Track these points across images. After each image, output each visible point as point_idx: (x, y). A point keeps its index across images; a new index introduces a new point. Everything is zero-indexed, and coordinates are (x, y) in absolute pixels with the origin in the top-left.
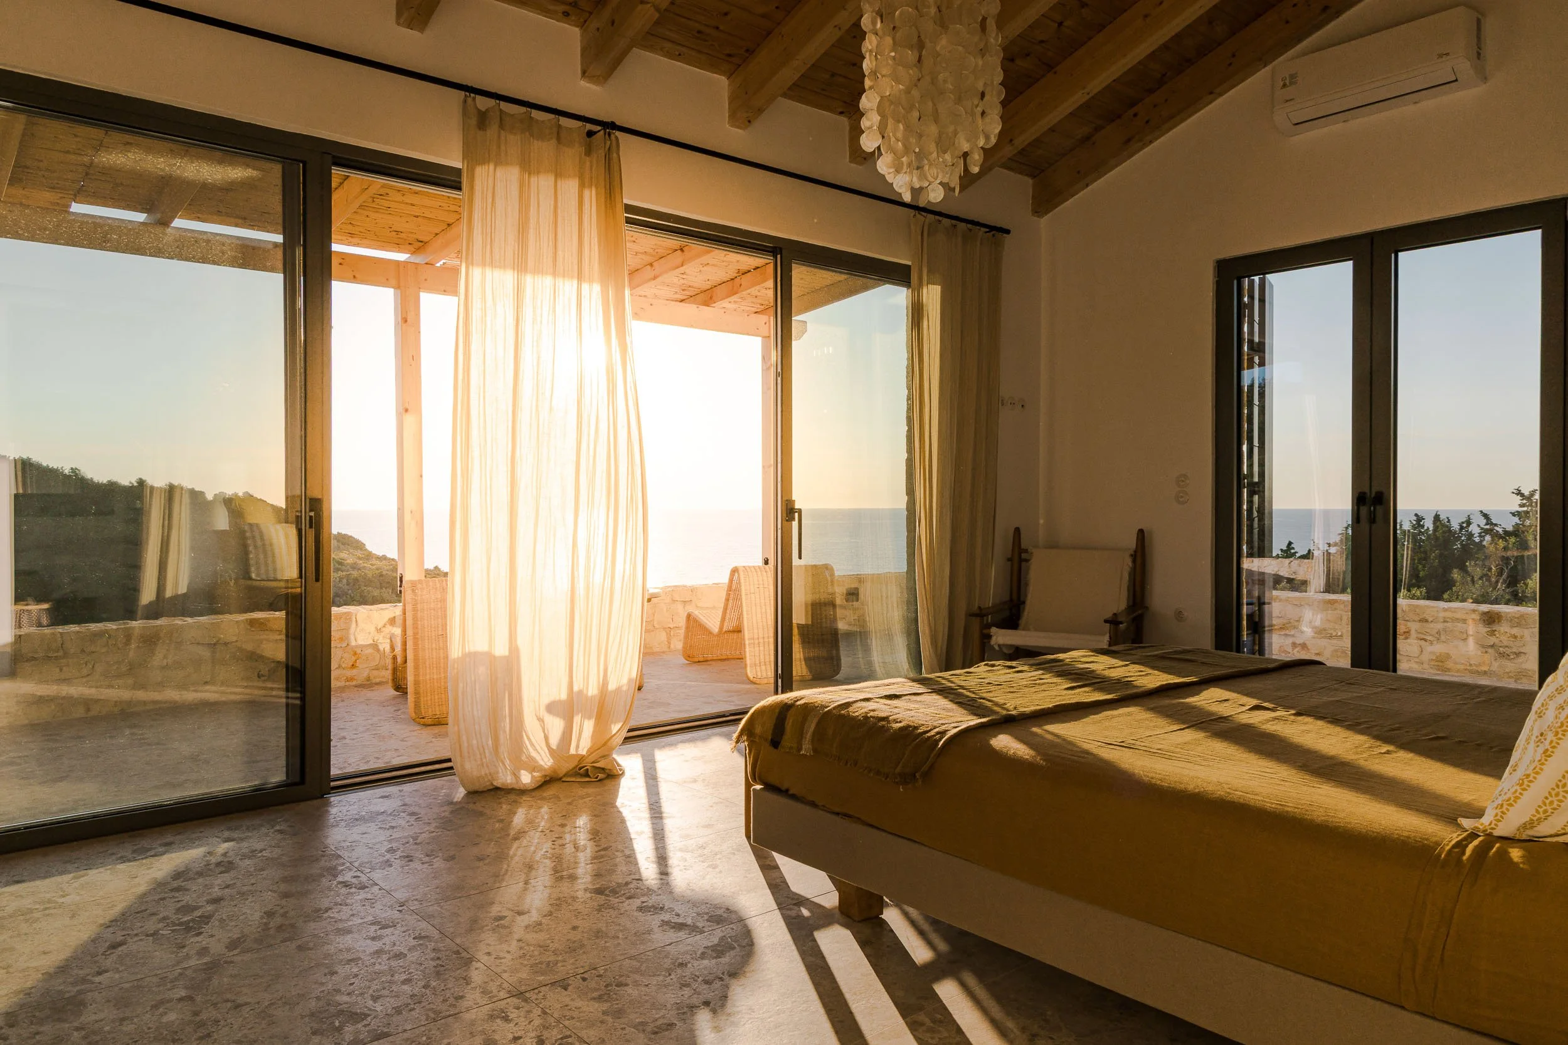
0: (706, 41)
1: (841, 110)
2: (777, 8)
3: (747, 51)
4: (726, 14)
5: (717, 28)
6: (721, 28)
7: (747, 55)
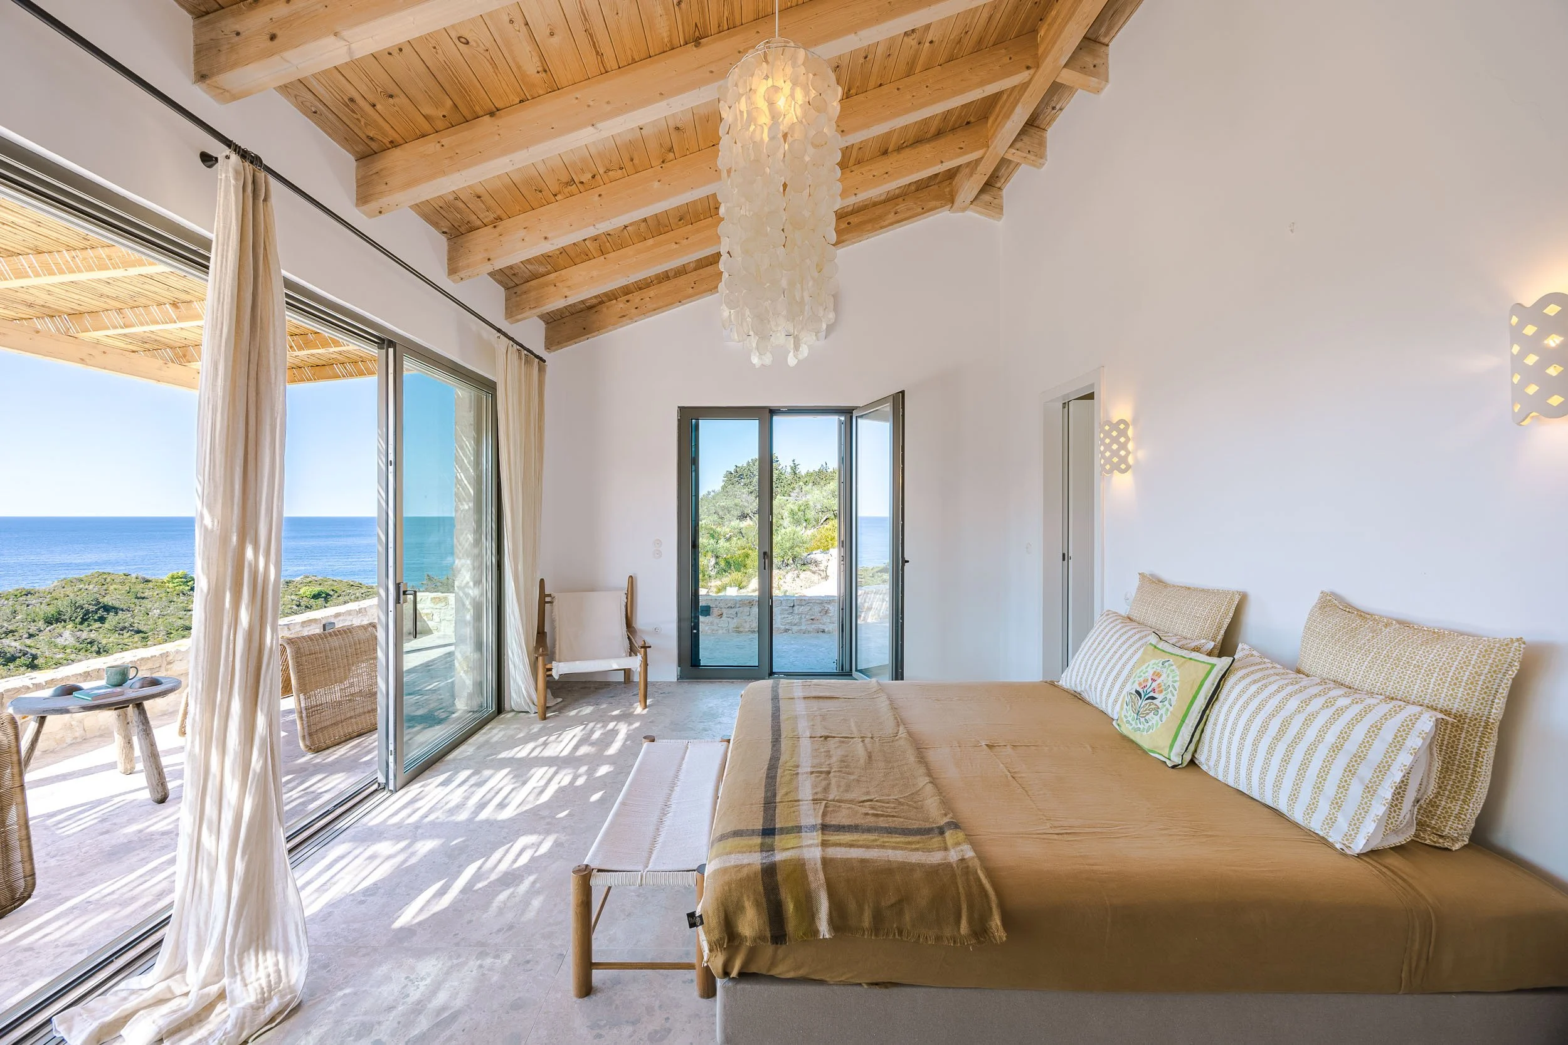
0: (354, 112)
1: (445, 230)
2: (444, 116)
3: (391, 142)
4: (391, 96)
5: (374, 106)
6: (378, 107)
7: (390, 146)
